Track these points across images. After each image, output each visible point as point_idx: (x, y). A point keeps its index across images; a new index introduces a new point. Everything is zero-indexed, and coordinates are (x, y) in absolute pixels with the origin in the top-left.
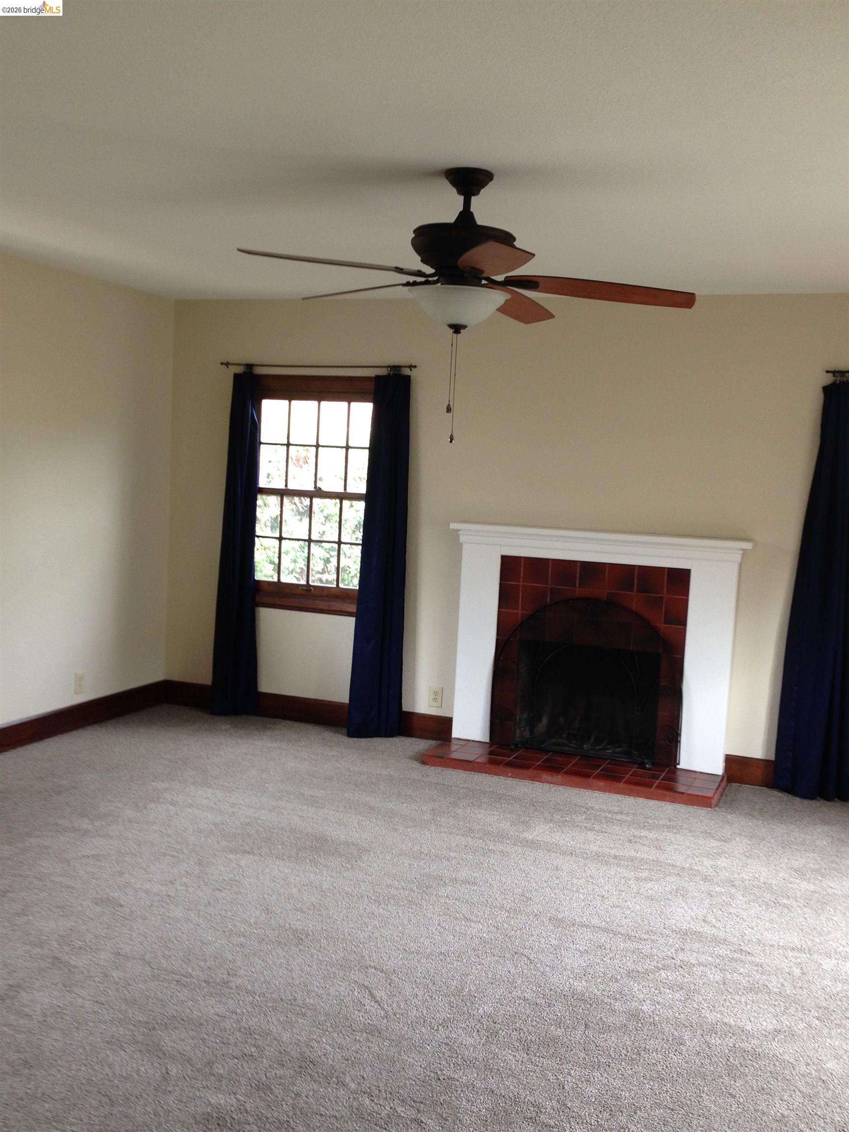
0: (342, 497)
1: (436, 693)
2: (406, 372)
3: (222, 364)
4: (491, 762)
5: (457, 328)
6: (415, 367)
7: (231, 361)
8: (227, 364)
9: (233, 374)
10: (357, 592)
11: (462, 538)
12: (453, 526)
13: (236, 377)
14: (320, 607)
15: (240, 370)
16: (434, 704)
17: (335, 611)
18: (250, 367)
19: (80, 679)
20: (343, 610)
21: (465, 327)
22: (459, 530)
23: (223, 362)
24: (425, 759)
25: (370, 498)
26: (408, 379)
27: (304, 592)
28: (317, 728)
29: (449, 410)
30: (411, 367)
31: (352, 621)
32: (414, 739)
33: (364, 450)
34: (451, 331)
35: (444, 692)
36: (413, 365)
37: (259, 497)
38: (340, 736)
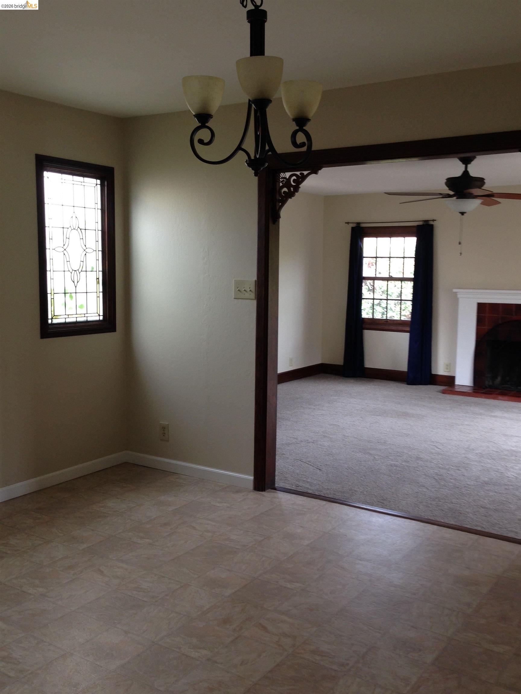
0: (402, 280)
1: (447, 365)
2: (431, 223)
3: (346, 223)
4: (474, 392)
5: (462, 213)
6: (435, 220)
7: (349, 222)
8: (348, 223)
9: (351, 227)
10: (410, 322)
11: (459, 296)
12: (455, 290)
13: (353, 229)
14: (393, 329)
15: (354, 225)
16: (447, 370)
17: (400, 330)
18: (358, 224)
19: (291, 360)
20: (404, 330)
21: (465, 213)
22: (457, 292)
23: (346, 222)
24: (444, 392)
25: (416, 280)
26: (432, 226)
27: (385, 322)
28: (393, 382)
29: (460, 243)
30: (434, 220)
31: (407, 335)
32: (437, 386)
33: (412, 258)
34: (460, 214)
35: (452, 365)
36: (435, 219)
37: (364, 281)
38: (404, 385)
